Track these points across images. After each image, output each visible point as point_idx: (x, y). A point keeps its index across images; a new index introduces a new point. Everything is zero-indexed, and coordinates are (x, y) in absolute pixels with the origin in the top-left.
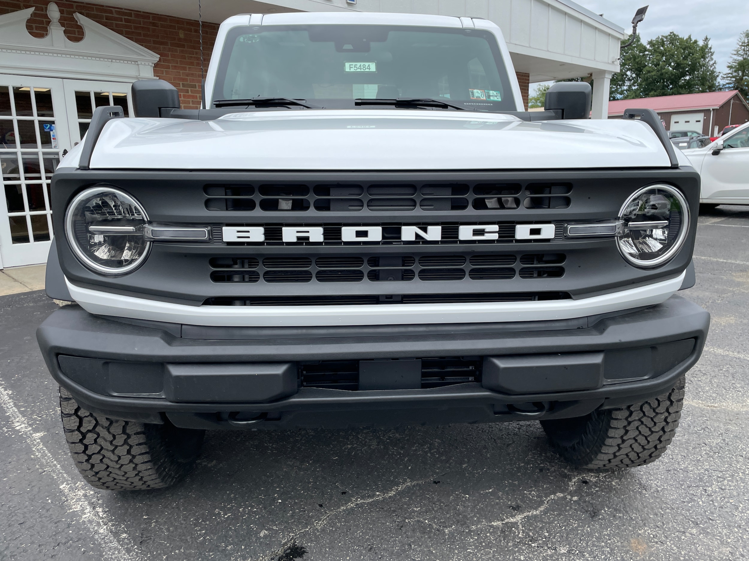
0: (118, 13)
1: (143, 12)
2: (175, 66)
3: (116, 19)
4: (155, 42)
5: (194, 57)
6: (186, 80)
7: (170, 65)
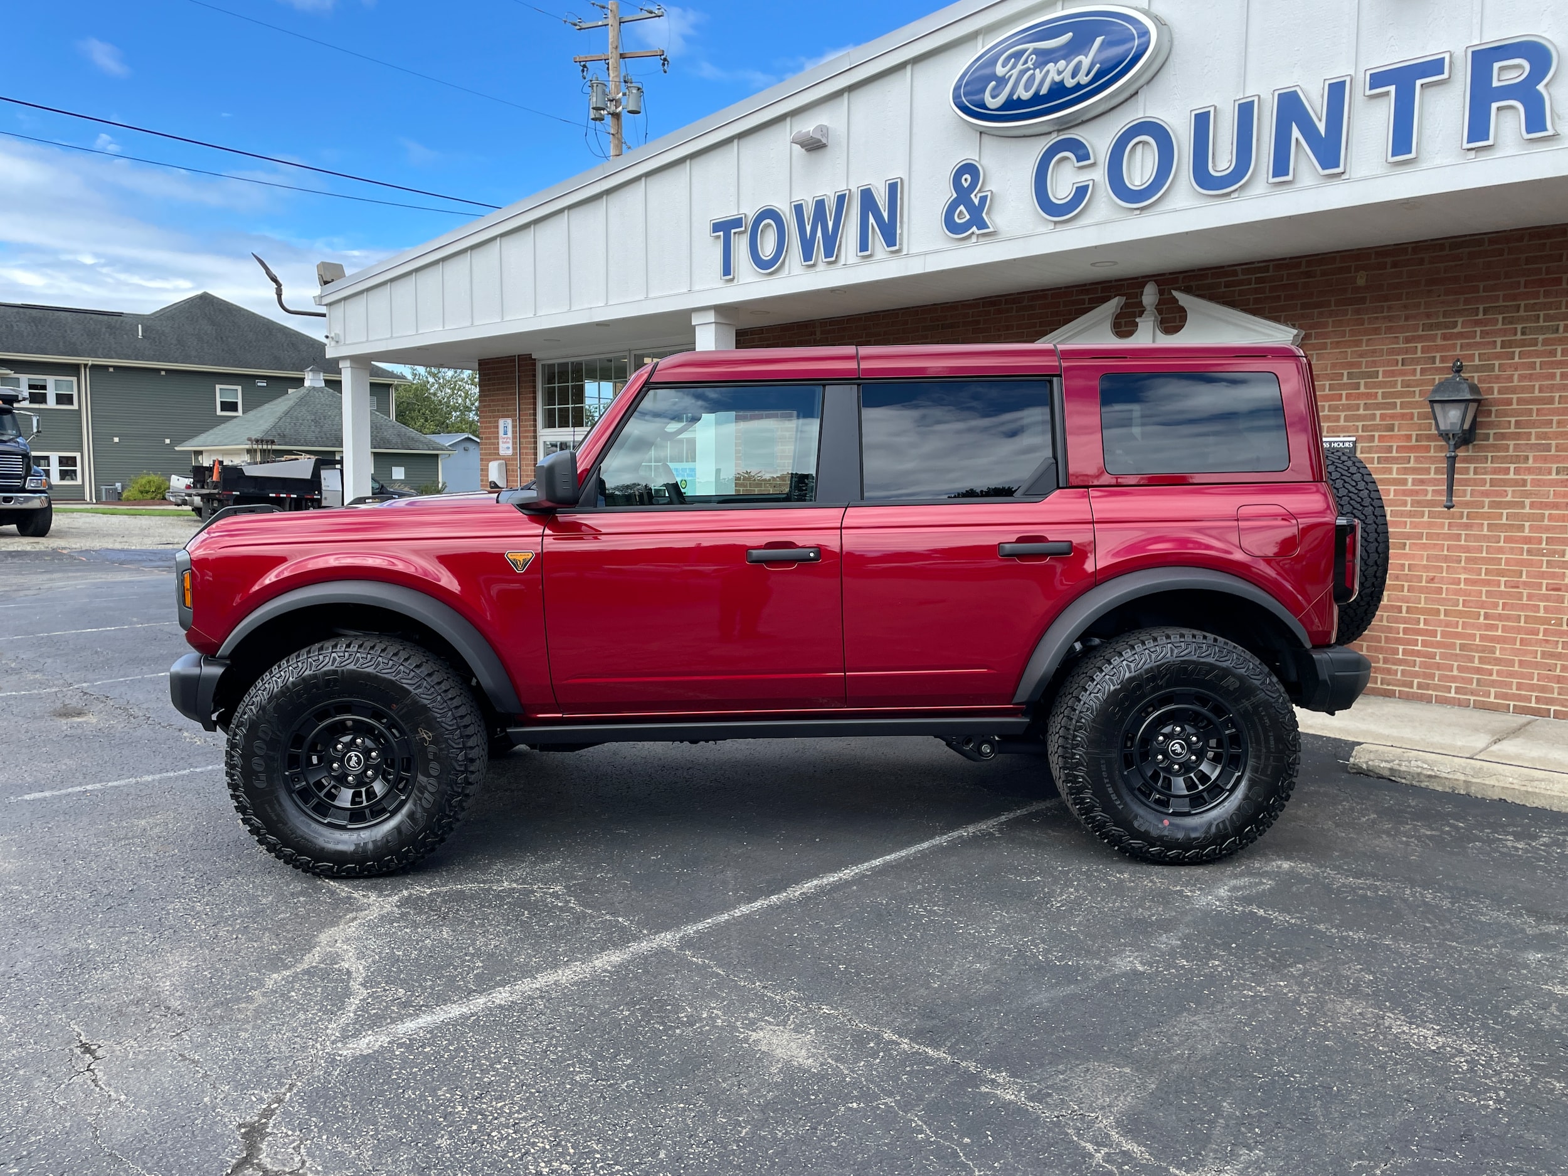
0: (1244, 272)
1: (1291, 258)
2: (1338, 342)
3: (1241, 283)
4: (1304, 306)
5: (1384, 318)
6: (1359, 365)
7: (1329, 341)
